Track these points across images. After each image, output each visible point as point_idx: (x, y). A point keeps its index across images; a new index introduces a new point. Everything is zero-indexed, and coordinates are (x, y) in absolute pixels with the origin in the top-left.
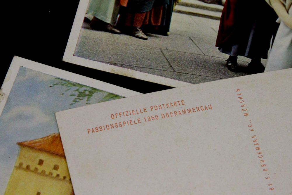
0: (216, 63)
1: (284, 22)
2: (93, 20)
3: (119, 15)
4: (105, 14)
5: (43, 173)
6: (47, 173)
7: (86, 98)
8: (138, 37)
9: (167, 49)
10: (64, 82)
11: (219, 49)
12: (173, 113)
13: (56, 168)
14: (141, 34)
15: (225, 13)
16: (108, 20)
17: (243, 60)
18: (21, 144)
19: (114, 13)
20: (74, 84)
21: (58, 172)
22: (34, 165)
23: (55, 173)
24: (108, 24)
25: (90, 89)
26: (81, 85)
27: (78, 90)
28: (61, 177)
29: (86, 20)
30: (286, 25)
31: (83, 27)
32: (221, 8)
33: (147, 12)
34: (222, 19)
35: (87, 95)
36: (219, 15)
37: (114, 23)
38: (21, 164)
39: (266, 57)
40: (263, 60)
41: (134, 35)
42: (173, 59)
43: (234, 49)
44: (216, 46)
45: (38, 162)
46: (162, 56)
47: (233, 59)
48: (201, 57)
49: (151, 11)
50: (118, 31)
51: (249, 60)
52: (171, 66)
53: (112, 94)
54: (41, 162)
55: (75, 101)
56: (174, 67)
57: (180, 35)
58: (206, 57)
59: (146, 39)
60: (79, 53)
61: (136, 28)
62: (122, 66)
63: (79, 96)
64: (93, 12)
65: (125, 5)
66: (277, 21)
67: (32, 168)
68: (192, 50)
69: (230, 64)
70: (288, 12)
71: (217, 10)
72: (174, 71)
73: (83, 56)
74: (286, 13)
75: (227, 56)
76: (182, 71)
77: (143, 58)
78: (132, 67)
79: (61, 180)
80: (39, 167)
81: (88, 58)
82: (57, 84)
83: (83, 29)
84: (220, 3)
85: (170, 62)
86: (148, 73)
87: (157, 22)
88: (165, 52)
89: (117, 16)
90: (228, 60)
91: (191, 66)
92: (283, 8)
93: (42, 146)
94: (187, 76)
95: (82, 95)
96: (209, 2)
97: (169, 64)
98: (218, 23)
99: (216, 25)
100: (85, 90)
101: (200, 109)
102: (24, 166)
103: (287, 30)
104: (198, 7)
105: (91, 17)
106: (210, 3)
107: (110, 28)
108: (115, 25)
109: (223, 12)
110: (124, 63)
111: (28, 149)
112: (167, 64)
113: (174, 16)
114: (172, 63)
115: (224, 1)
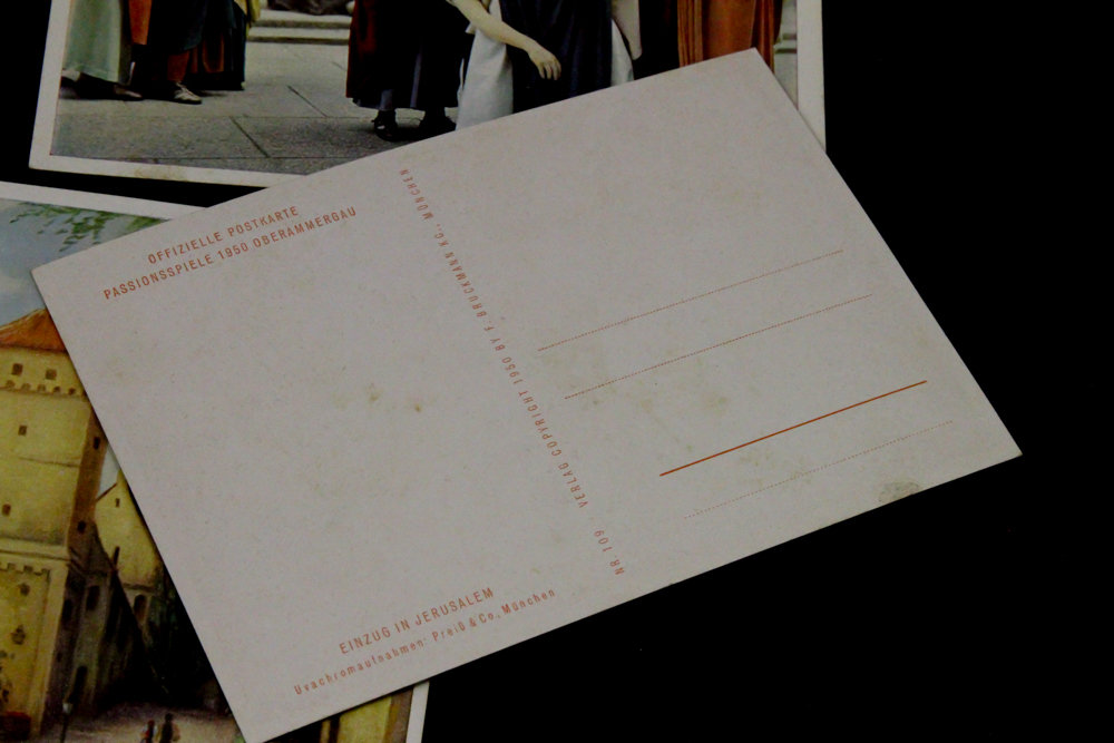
0: (351, 129)
1: (483, 31)
2: (80, 80)
3: (133, 64)
4: (104, 64)
5: (25, 390)
6: (34, 388)
7: (91, 234)
8: (180, 101)
9: (246, 116)
10: (39, 209)
11: (354, 101)
12: (277, 233)
13: (50, 375)
14: (186, 94)
15: (356, 29)
16: (113, 76)
17: (408, 116)
19: (122, 61)
20: (61, 211)
21: (57, 381)
23: (49, 386)
24: (112, 84)
25: (97, 216)
26: (77, 211)
27: (70, 220)
28: (65, 391)
29: (65, 82)
30: (488, 36)
31: (61, 97)
33: (191, 50)
34: (353, 43)
35: (90, 228)
36: (345, 35)
37: (127, 80)
39: (454, 103)
40: (448, 111)
41: (171, 99)
42: (262, 134)
43: (385, 97)
44: (348, 95)
45: (11, 368)
46: (238, 131)
47: (386, 117)
48: (319, 121)
49: (200, 47)
50: (137, 96)
51: (421, 114)
52: (259, 148)
53: (144, 218)
54: (18, 369)
55: (69, 243)
56: (266, 149)
57: (268, 84)
58: (329, 121)
59: (199, 103)
60: (61, 149)
61: (173, 83)
62: (156, 161)
63: (76, 231)
64: (77, 65)
66: (468, 31)
68: (297, 112)
69: (382, 127)
71: (340, 26)
72: (267, 156)
73: (72, 154)
74: (485, 12)
75: (373, 113)
76: (285, 155)
77: (198, 140)
78: (177, 161)
79: (63, 396)
80: (14, 378)
81: (83, 155)
82: (25, 215)
83: (62, 102)
84: (342, 10)
85: (255, 139)
86: (213, 167)
87: (217, 66)
88: (242, 122)
89: (130, 66)
90: (376, 121)
91: (299, 143)
92: (477, 3)
93: (14, 339)
94: (296, 162)
95: (80, 228)
96: (320, 11)
97: (255, 145)
99: (342, 55)
100: (87, 219)
101: (331, 218)
103: (491, 46)
104: (297, 25)
105: (74, 74)
106: (323, 14)
107: (118, 91)
108: (129, 83)
109: (352, 27)
110: (159, 156)
112: (250, 144)
113: (251, 50)
114: (260, 141)
115: (352, 5)
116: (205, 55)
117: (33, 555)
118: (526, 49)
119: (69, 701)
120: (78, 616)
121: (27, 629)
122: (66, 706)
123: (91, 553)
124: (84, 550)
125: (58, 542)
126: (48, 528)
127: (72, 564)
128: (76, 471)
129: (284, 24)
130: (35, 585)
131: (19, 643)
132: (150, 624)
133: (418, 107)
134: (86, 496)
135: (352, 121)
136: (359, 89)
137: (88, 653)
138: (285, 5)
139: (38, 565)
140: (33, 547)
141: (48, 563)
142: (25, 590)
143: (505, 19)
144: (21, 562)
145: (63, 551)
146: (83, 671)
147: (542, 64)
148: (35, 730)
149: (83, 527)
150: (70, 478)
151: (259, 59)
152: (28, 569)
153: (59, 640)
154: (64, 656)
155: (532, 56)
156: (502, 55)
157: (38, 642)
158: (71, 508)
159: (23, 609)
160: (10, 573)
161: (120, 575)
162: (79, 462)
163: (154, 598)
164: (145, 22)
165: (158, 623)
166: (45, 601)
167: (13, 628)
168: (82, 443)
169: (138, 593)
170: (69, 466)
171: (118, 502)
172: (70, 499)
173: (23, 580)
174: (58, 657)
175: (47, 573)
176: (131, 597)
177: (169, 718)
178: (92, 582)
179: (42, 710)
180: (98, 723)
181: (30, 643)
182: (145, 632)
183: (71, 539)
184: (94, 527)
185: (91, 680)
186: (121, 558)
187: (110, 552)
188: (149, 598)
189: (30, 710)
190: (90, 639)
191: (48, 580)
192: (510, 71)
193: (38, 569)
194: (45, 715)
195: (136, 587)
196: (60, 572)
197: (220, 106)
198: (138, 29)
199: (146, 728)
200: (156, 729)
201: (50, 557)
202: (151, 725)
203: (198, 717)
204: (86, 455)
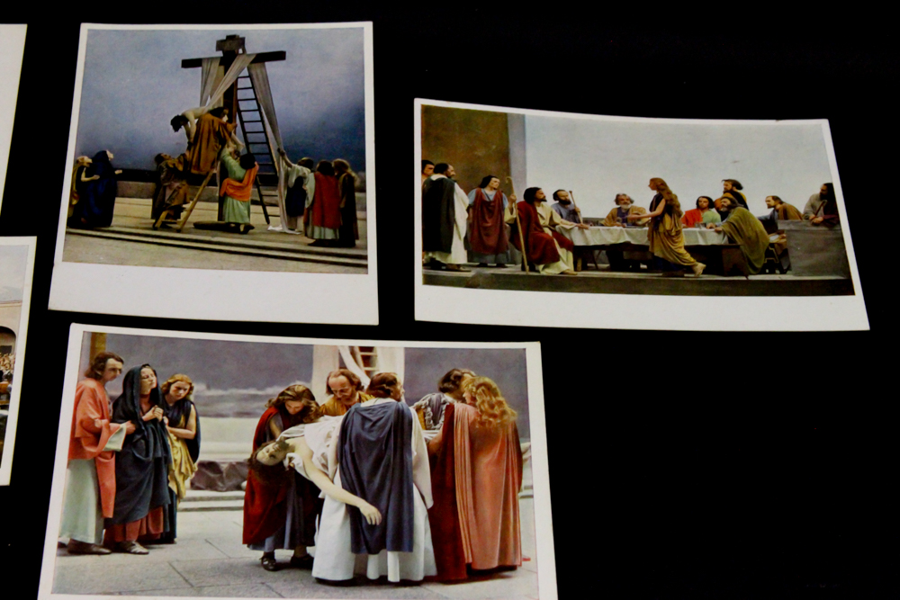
0: (247, 565)
1: (330, 496)
2: (70, 543)
3: (104, 531)
4: (85, 532)
8: (135, 553)
9: (178, 561)
11: (248, 546)
14: (138, 548)
15: (249, 500)
16: (91, 539)
17: (284, 554)
19: (97, 529)
24: (91, 545)
29: (61, 546)
30: (334, 499)
31: (58, 555)
32: (242, 494)
33: (142, 520)
34: (246, 509)
36: (241, 503)
37: (100, 542)
39: (312, 544)
40: (309, 550)
41: (129, 552)
42: (189, 572)
43: (269, 542)
44: (245, 542)
46: (173, 571)
47: (269, 556)
48: (226, 561)
49: (147, 517)
50: (107, 551)
51: (291, 553)
52: (186, 581)
56: (191, 581)
57: (192, 539)
58: (232, 561)
59: (147, 553)
60: (58, 589)
61: (129, 542)
64: (68, 534)
65: (111, 516)
66: (320, 496)
68: (211, 555)
69: (266, 563)
70: (333, 482)
71: (238, 498)
72: (192, 586)
74: (331, 483)
75: (260, 554)
76: (203, 584)
77: (147, 578)
81: (72, 592)
83: (59, 558)
84: (239, 488)
85: (184, 576)
86: (157, 595)
87: (158, 529)
88: (175, 564)
89: (102, 532)
90: (263, 559)
91: (214, 576)
92: (326, 478)
94: (211, 589)
97: (184, 579)
98: (241, 513)
99: (239, 517)
103: (336, 505)
104: (210, 499)
105: (66, 540)
106: (227, 490)
107: (95, 549)
108: (102, 543)
109: (246, 499)
110: (122, 590)
112: (181, 579)
113: (181, 518)
114: (187, 577)
115: (245, 484)
116: (150, 522)
118: (358, 506)
129: (201, 499)
133: (291, 547)
135: (247, 560)
136: (252, 537)
138: (202, 486)
143: (344, 487)
147: (369, 515)
151: (185, 523)
155: (362, 510)
156: (343, 509)
164: (112, 503)
192: (348, 521)
197: (160, 554)
198: (107, 508)
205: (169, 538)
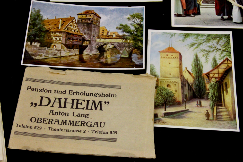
1: (234, 5)
4: (180, 12)
5: (169, 58)
6: (170, 57)
8: (192, 17)
9: (202, 18)
13: (172, 56)
14: (192, 15)
16: (182, 13)
17: (225, 17)
18: (160, 52)
19: (183, 11)
21: (173, 56)
22: (166, 56)
23: (172, 57)
28: (175, 57)
30: (236, 6)
32: (214, 4)
33: (192, 9)
34: (216, 7)
38: (162, 57)
39: (232, 15)
40: (231, 16)
41: (190, 16)
42: (204, 20)
43: (222, 14)
44: (216, 15)
45: (166, 55)
47: (222, 17)
50: (185, 16)
52: (204, 22)
54: (167, 55)
57: (204, 14)
58: (214, 18)
59: (194, 17)
61: (190, 14)
62: (190, 25)
64: (176, 12)
65: (185, 9)
67: (165, 57)
68: (209, 17)
69: (222, 19)
70: (235, 2)
72: (206, 23)
75: (220, 17)
76: (208, 23)
77: (195, 22)
78: (193, 25)
79: (175, 58)
80: (167, 56)
81: (179, 24)
82: (164, 34)
83: (175, 17)
84: (213, 3)
86: (198, 25)
87: (196, 11)
88: (201, 19)
90: (221, 18)
91: (210, 21)
92: (233, 1)
94: (210, 24)
102: (163, 57)
109: (215, 5)
111: (162, 53)
112: (203, 22)
113: (201, 9)
115: (215, 2)
116: (194, 10)
117: (175, 80)
118: (241, 7)
119: (185, 99)
120: (184, 87)
121: (177, 90)
122: (185, 100)
123: (183, 79)
124: (182, 79)
125: (178, 78)
126: (177, 76)
127: (181, 81)
128: (179, 68)
129: (205, 5)
130: (177, 84)
131: (176, 92)
132: (194, 88)
133: (227, 16)
134: (181, 71)
135: (217, 18)
136: (218, 13)
137: (186, 92)
138: (205, 3)
139: (176, 81)
140: (175, 79)
141: (178, 81)
142: (175, 85)
143: (238, 3)
144: (174, 81)
145: (179, 79)
146: (186, 95)
148: (181, 103)
149: (181, 76)
150: (178, 70)
152: (175, 82)
153: (182, 91)
154: (183, 93)
156: (238, 8)
157: (179, 92)
158: (179, 73)
159: (176, 87)
160: (173, 83)
161: (188, 82)
162: (179, 67)
163: (194, 85)
164: (185, 6)
165: (195, 88)
166: (179, 86)
167: (175, 90)
168: (179, 64)
169: (192, 84)
170: (178, 68)
171: (186, 72)
172: (179, 72)
173: (175, 83)
174: (182, 93)
175: (178, 82)
176: (191, 85)
177: (200, 100)
178: (184, 83)
179: (182, 100)
180: (190, 102)
181: (178, 91)
182: (194, 89)
183: (180, 77)
184: (183, 76)
185: (188, 96)
186: (188, 79)
187: (186, 79)
188: (193, 85)
189: (180, 101)
190: (186, 91)
191: (178, 83)
192: (239, 10)
193: (177, 82)
194: (182, 101)
195: (191, 83)
196: (180, 82)
197: (197, 17)
199: (197, 102)
200: (198, 102)
201: (178, 80)
202: (198, 101)
203: (204, 100)
204: (180, 66)
205: (199, 13)
